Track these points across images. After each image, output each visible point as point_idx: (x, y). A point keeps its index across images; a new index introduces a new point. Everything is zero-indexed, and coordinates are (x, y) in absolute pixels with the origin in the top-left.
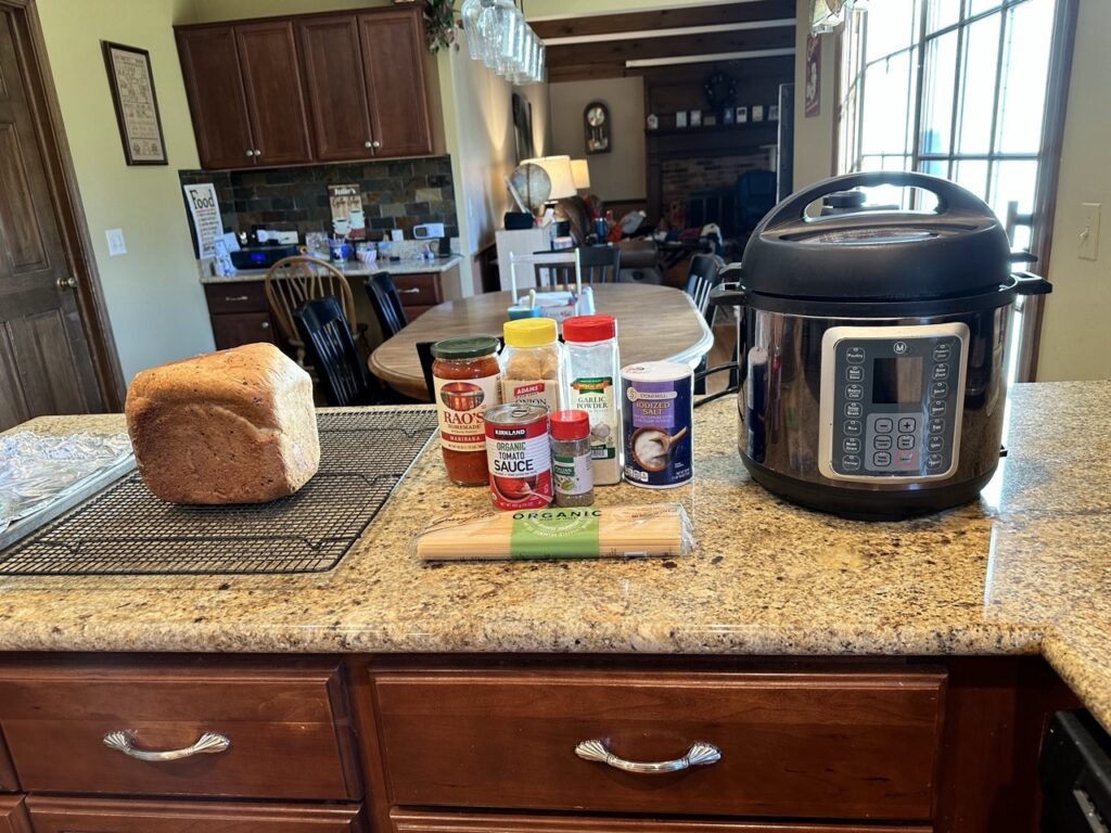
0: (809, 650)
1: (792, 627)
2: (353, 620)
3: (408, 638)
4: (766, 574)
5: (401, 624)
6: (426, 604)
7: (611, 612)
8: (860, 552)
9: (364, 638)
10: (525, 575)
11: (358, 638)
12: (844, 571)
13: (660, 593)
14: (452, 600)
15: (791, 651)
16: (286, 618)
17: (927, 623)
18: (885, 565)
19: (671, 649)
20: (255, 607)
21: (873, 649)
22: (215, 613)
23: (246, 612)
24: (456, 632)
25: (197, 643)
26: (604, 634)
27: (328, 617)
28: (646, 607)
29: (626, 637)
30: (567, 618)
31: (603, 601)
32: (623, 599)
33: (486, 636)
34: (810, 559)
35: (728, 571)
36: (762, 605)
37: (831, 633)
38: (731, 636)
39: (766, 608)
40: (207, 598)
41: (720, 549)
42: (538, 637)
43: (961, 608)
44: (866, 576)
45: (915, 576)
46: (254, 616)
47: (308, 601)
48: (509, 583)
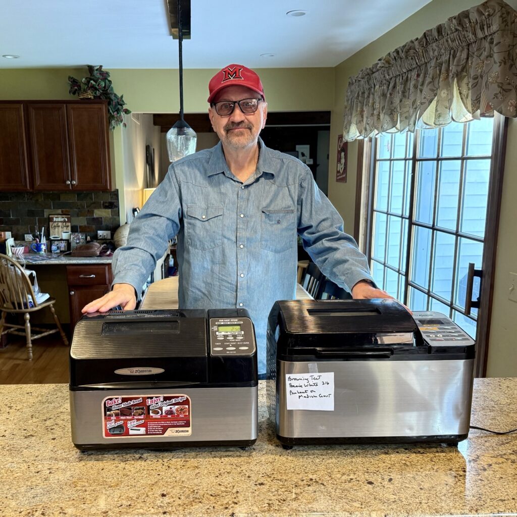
4: (415, 486)
8: (450, 475)
12: (446, 484)
18: (462, 481)
34: (430, 479)
35: (397, 485)
39: (421, 503)
40: (160, 502)
41: (389, 474)
44: (456, 487)
47: (211, 502)
48: (301, 493)
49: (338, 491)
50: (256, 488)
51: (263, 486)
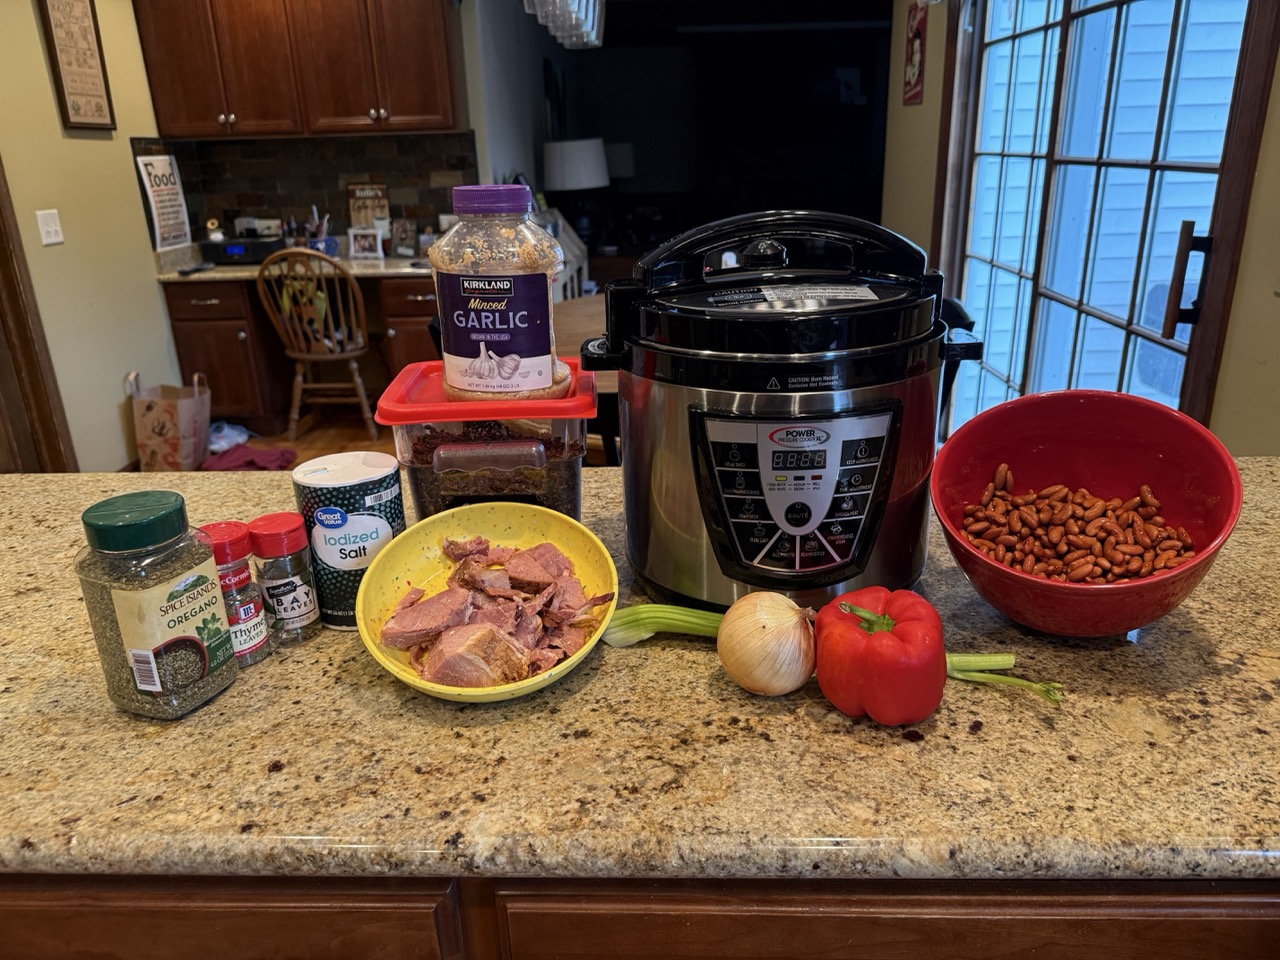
1: (1117, 841)
2: (482, 829)
4: (1051, 750)
5: (554, 837)
6: (582, 802)
8: (1161, 713)
9: (501, 859)
10: (712, 751)
12: (1152, 745)
13: (915, 783)
14: (618, 795)
15: (1118, 873)
16: (380, 826)
18: (1202, 734)
19: (949, 874)
20: (328, 804)
22: (270, 815)
23: (317, 813)
24: (637, 851)
25: (247, 864)
26: (855, 856)
27: (442, 824)
29: (886, 860)
32: (867, 796)
34: (1099, 726)
35: (996, 745)
40: (253, 788)
44: (1184, 753)
45: (1250, 754)
46: (332, 820)
47: (407, 794)
48: (694, 764)
50: (560, 748)
51: (585, 741)
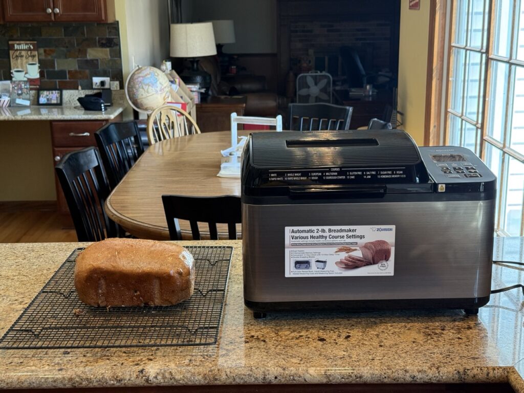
0: (395, 380)
1: (386, 368)
2: (152, 368)
3: (184, 377)
4: (374, 344)
5: (179, 369)
7: (293, 363)
8: (423, 333)
9: (159, 377)
11: (156, 377)
12: (414, 342)
13: (318, 353)
14: (204, 358)
15: (386, 380)
16: (112, 368)
17: (453, 366)
18: (436, 339)
19: (324, 381)
20: (91, 363)
21: (426, 379)
22: (68, 366)
23: (87, 365)
24: (210, 373)
25: (62, 382)
26: (290, 374)
27: (137, 367)
28: (311, 360)
29: (302, 375)
30: (270, 366)
31: (288, 357)
32: (298, 357)
33: (227, 375)
34: (397, 336)
35: (354, 342)
36: (371, 358)
37: (405, 371)
38: (355, 373)
39: (373, 359)
40: (59, 359)
41: (349, 331)
42: (255, 375)
43: (471, 360)
44: (425, 344)
45: (450, 345)
46: (93, 367)
47: (121, 359)
48: (234, 349)
49: (279, 347)
